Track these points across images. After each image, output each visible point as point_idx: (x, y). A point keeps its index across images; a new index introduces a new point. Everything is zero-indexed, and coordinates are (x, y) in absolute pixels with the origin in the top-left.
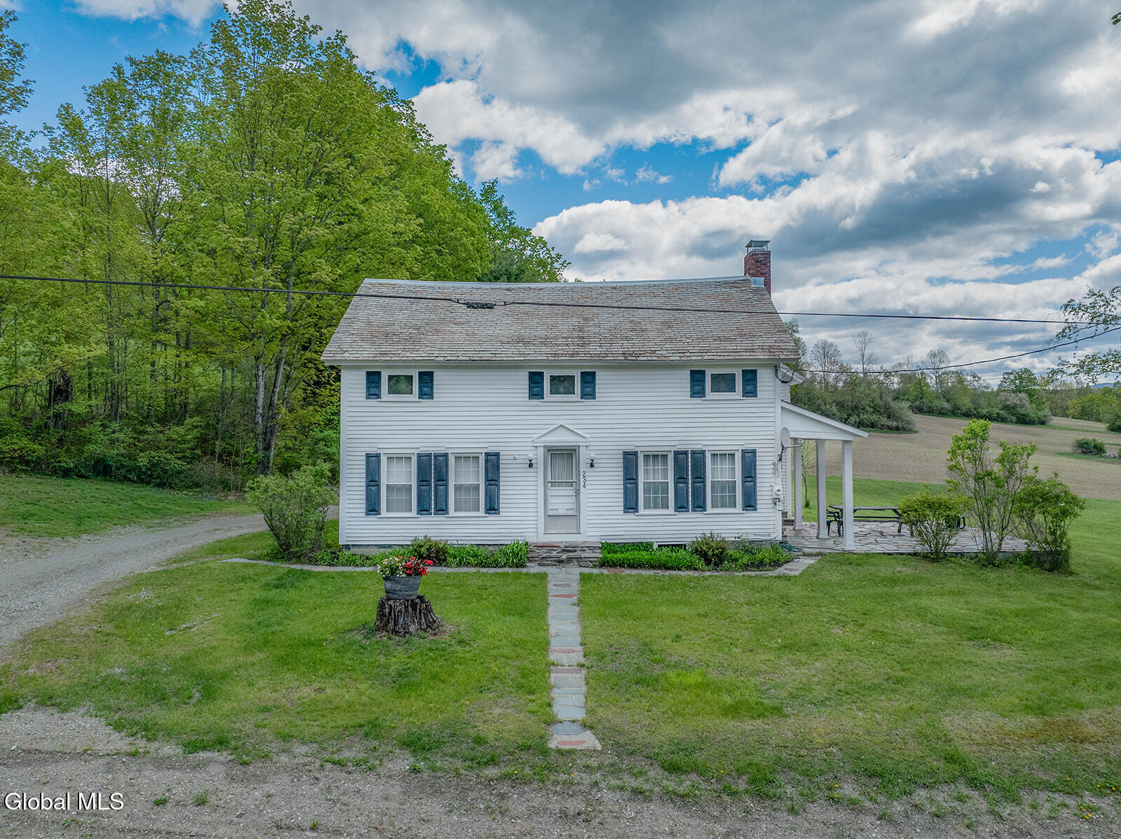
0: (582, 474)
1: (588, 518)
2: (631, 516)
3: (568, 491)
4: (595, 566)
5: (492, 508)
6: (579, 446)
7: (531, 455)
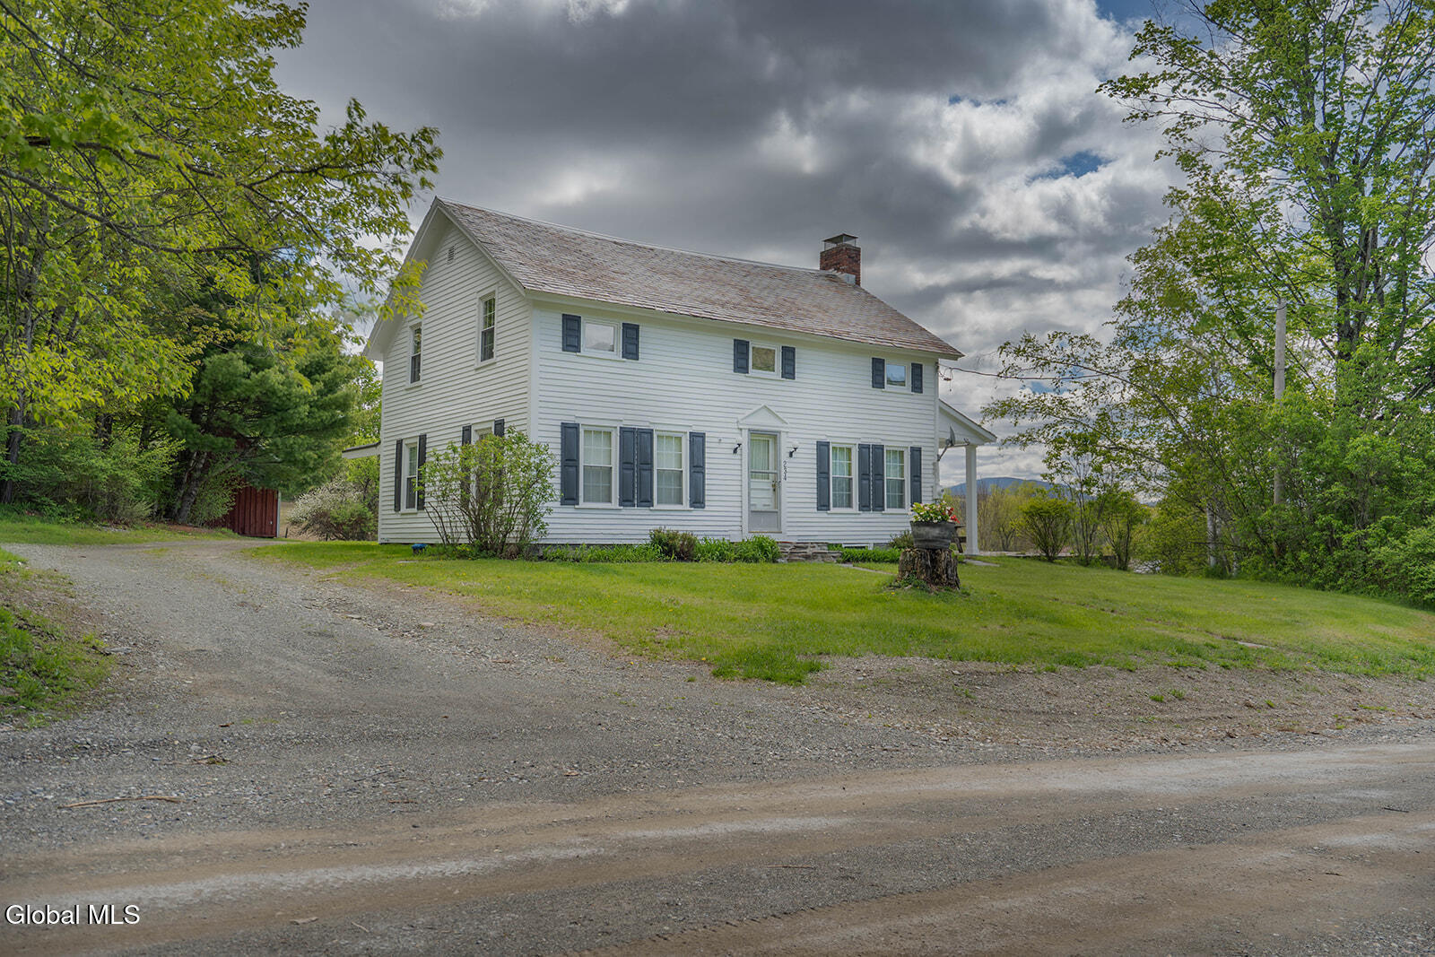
0: (782, 464)
1: (789, 515)
2: (823, 514)
5: (698, 501)
6: (780, 432)
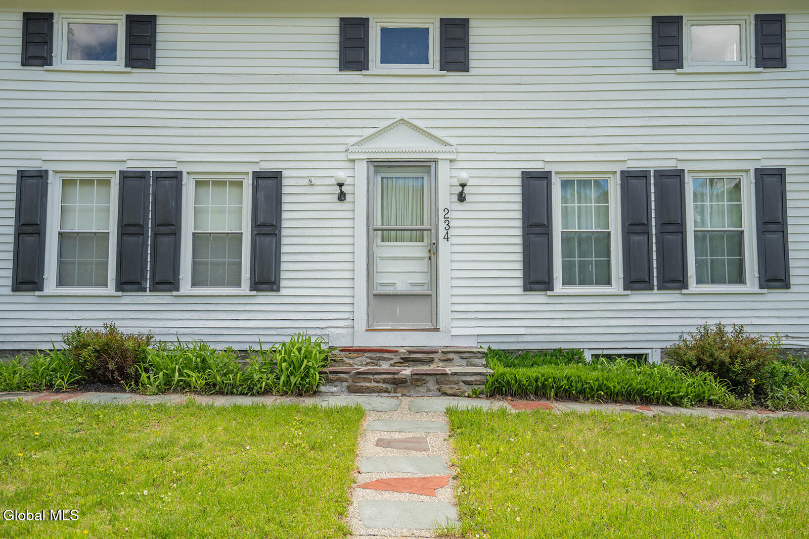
0: (441, 214)
1: (455, 300)
2: (538, 298)
3: (417, 250)
4: (477, 395)
5: (266, 279)
6: (436, 161)
7: (342, 175)
